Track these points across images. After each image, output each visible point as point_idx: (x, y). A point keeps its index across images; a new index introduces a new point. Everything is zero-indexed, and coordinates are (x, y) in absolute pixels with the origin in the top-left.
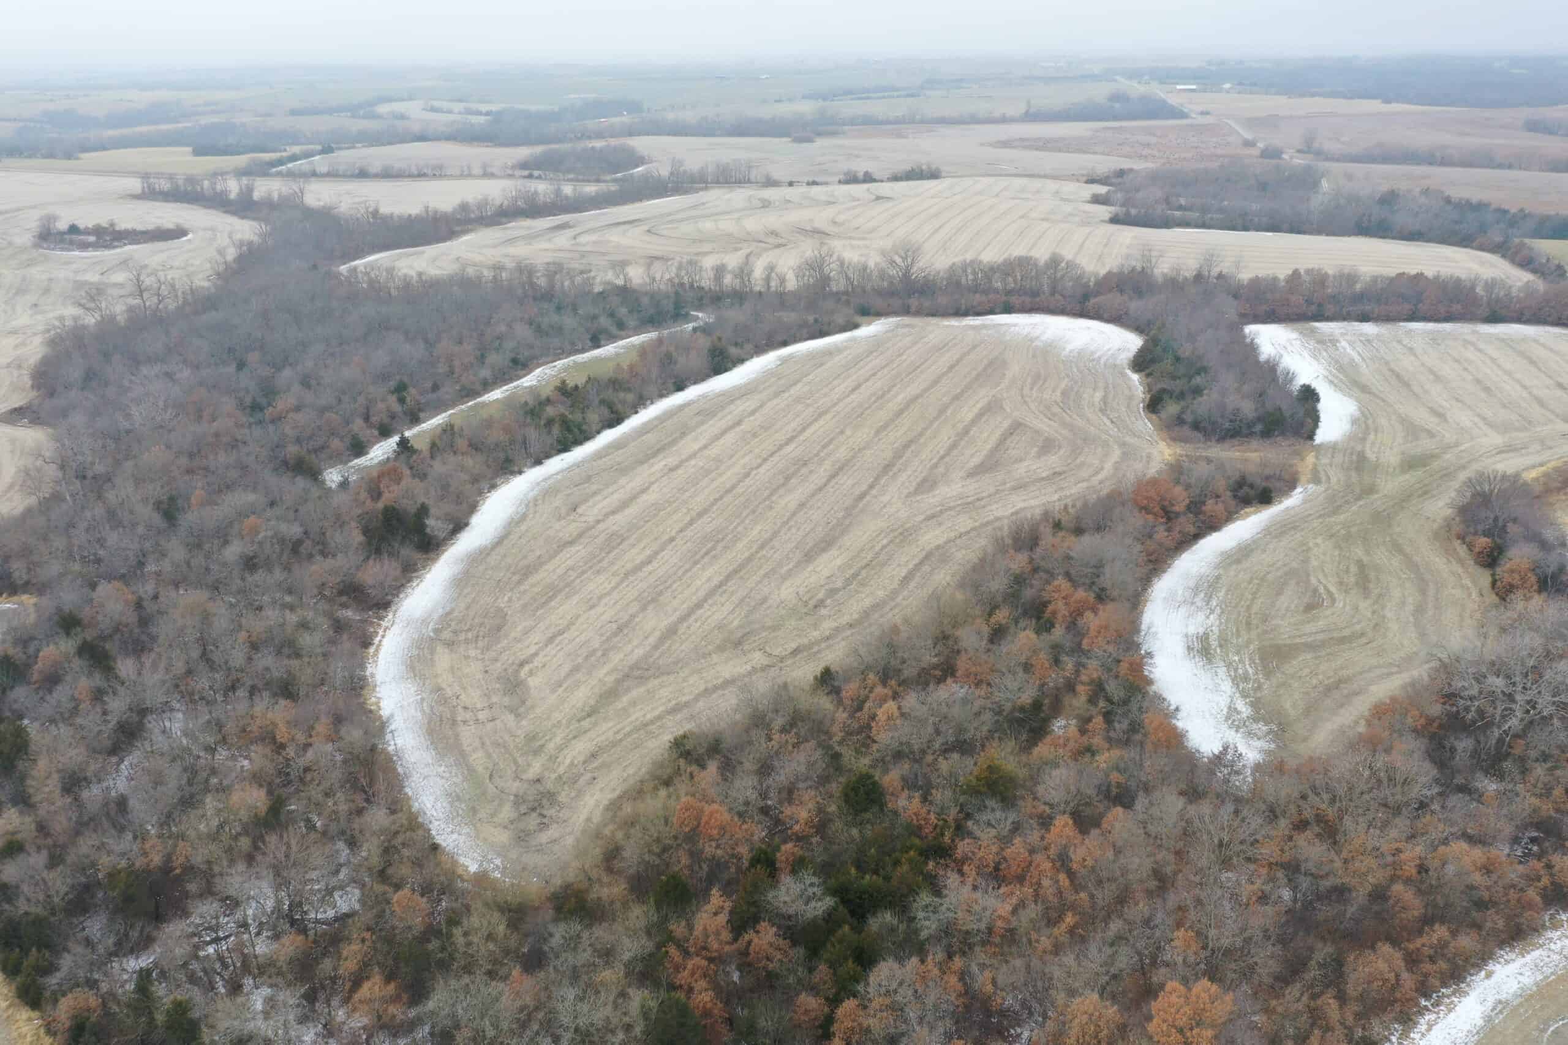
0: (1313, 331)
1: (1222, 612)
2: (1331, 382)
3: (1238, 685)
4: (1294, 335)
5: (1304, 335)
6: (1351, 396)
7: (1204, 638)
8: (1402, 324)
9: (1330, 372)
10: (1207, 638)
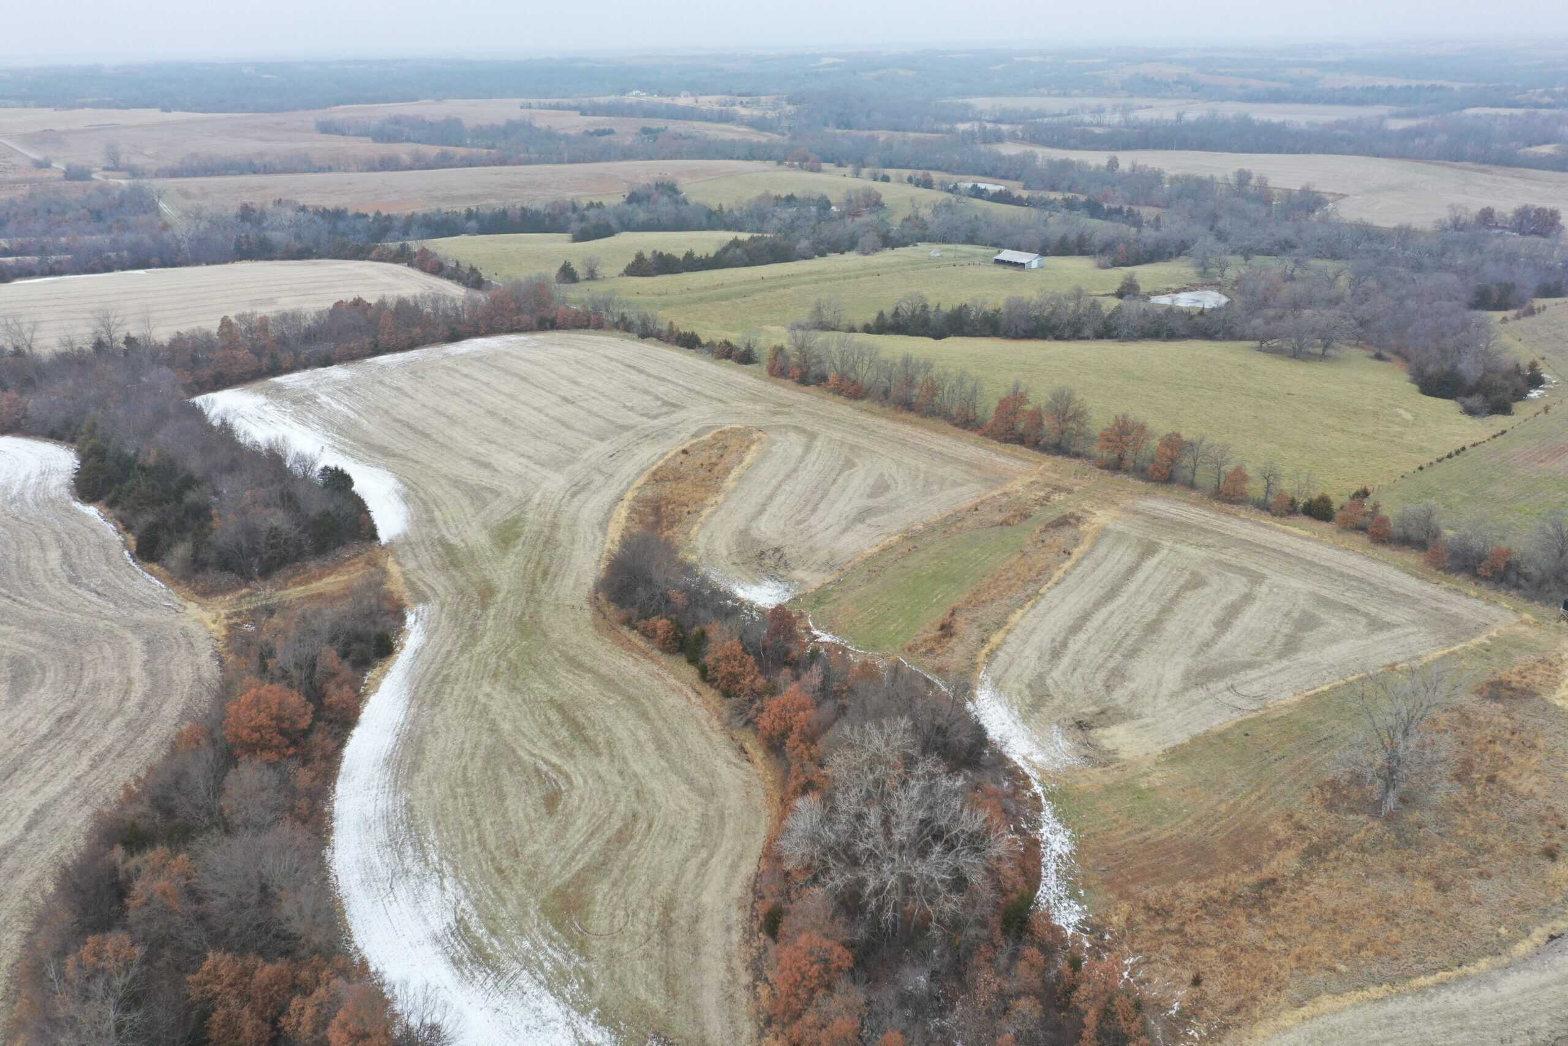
0: (279, 389)
1: (456, 868)
2: (343, 452)
3: (560, 994)
4: (260, 399)
5: (272, 397)
6: (378, 466)
7: (461, 929)
8: (369, 360)
9: (333, 438)
10: (467, 929)
